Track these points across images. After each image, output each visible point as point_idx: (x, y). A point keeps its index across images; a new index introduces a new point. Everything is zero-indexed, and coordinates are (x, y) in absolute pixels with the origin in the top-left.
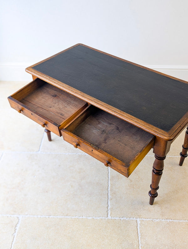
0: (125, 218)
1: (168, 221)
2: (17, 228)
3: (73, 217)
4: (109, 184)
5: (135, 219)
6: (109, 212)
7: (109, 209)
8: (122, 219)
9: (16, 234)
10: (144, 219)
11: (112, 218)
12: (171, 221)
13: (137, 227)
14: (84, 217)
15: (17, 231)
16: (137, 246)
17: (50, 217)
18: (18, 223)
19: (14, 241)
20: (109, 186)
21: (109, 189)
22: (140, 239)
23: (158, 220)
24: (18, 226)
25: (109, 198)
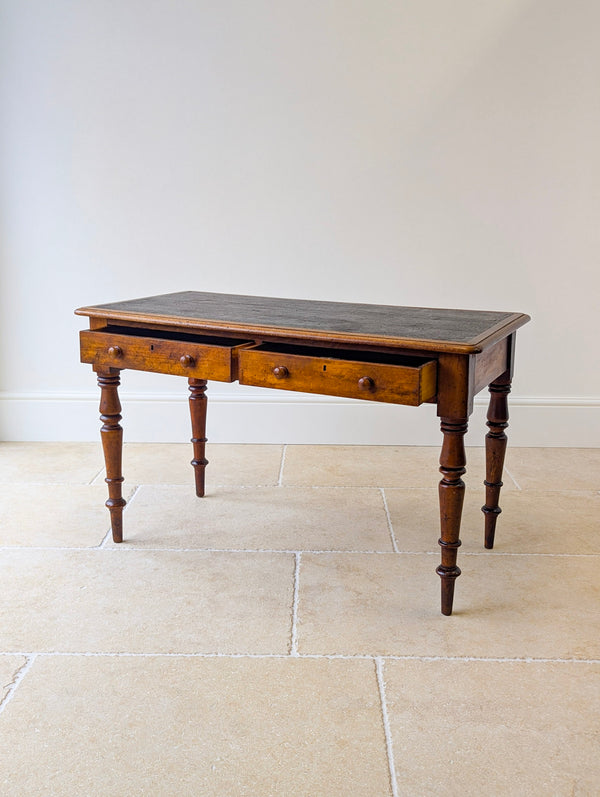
0: (341, 656)
1: (466, 660)
2: (21, 676)
3: (188, 655)
4: (296, 599)
5: (368, 657)
6: (294, 646)
7: (294, 641)
8: (334, 657)
9: (15, 687)
10: (396, 658)
11: (304, 656)
12: (472, 659)
13: (375, 671)
14: (220, 655)
15: (18, 681)
16: (375, 703)
17: (120, 655)
18: (24, 666)
19: (8, 698)
20: (297, 602)
21: (296, 607)
22: (383, 692)
23: (437, 658)
24: (25, 671)
25: (295, 621)
